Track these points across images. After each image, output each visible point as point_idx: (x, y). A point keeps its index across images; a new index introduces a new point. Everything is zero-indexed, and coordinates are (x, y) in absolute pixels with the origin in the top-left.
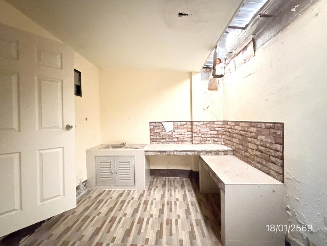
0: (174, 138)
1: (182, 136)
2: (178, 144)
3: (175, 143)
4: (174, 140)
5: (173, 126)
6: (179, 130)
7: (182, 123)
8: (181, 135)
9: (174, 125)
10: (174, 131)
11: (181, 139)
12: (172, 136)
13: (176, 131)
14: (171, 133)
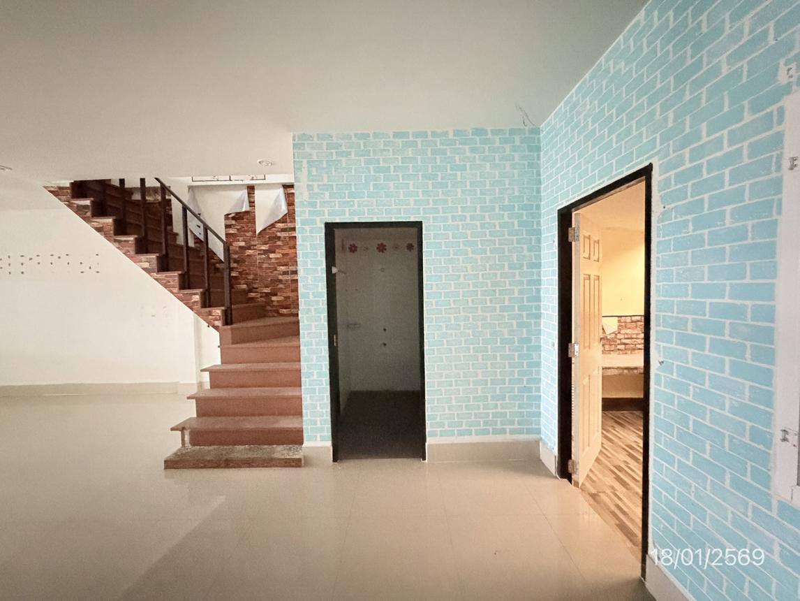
0: (619, 344)
1: (634, 340)
2: (626, 354)
3: (621, 353)
4: (619, 347)
5: (617, 324)
6: (628, 331)
7: (634, 318)
8: (631, 338)
9: (619, 321)
10: (619, 333)
11: (632, 346)
12: (616, 341)
13: (622, 332)
14: (613, 336)
